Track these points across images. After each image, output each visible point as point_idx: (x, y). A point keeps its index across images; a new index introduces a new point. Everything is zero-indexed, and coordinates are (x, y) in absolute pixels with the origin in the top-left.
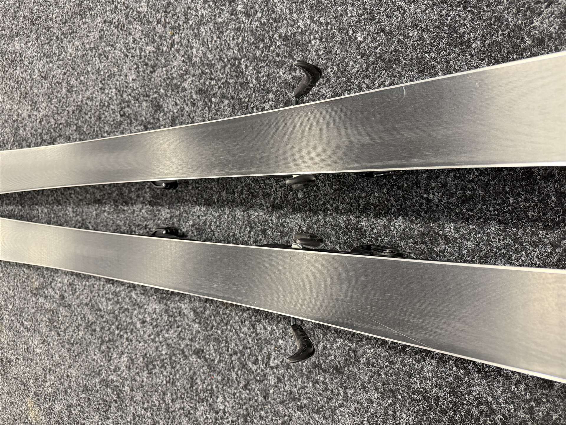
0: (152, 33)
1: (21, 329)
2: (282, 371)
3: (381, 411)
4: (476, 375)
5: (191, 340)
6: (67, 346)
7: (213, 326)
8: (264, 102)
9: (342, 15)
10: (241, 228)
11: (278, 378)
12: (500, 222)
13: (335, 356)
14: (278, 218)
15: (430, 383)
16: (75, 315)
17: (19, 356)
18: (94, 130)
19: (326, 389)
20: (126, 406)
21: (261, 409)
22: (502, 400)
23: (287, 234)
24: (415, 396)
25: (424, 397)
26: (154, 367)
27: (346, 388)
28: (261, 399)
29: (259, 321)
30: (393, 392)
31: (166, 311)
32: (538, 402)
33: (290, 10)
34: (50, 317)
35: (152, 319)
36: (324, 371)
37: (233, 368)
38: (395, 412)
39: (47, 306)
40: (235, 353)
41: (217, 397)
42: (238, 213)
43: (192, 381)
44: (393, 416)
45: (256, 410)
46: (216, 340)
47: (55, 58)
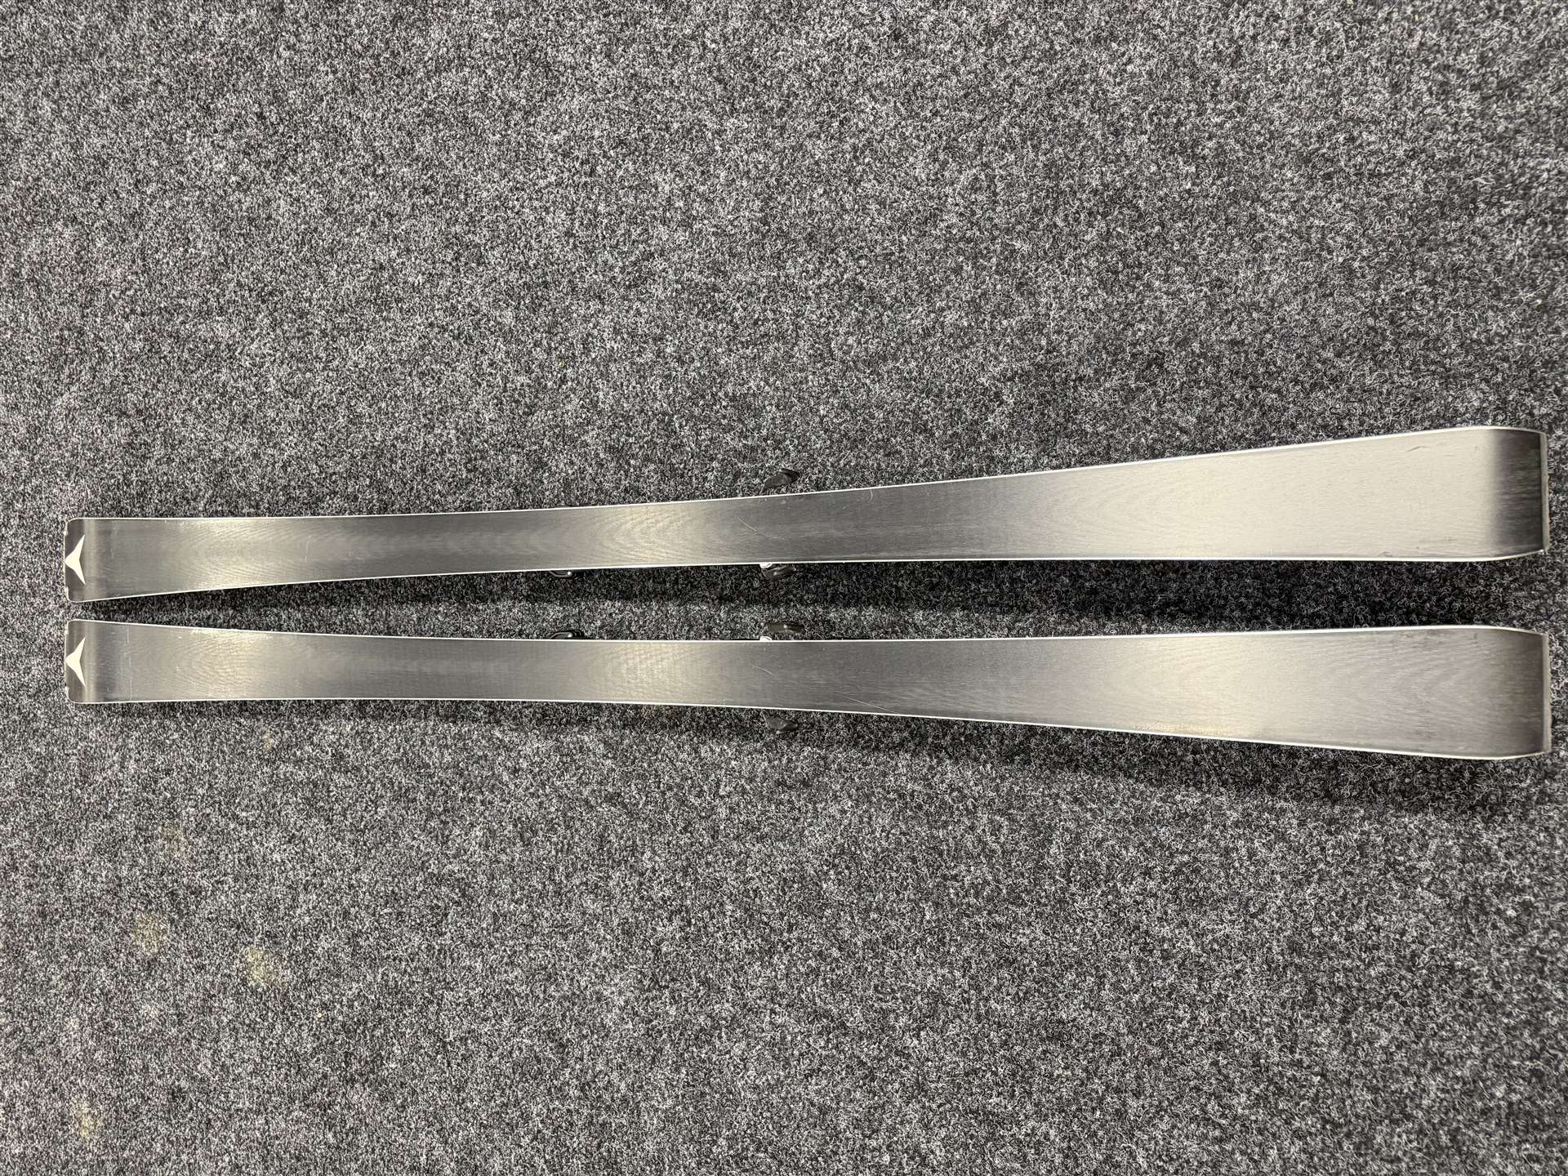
0: (526, 358)
1: (232, 826)
2: (735, 799)
3: (855, 820)
4: (948, 761)
5: (600, 783)
6: (349, 836)
7: (635, 758)
8: (707, 471)
9: (801, 382)
10: (676, 627)
11: (730, 808)
12: (963, 608)
13: (802, 768)
14: (728, 613)
15: (904, 778)
16: (369, 782)
17: (225, 875)
18: (412, 489)
19: (792, 809)
20: (479, 905)
21: (709, 853)
22: (972, 783)
23: (739, 631)
24: (892, 796)
25: (900, 796)
26: (535, 833)
27: (815, 803)
28: (707, 840)
29: (704, 743)
30: (867, 796)
31: (557, 749)
32: (1003, 778)
33: (739, 366)
34: (309, 795)
35: (532, 764)
36: (790, 788)
37: (667, 809)
38: (870, 818)
39: (301, 775)
40: (670, 788)
41: (643, 853)
42: (672, 608)
43: (602, 840)
44: (869, 823)
45: (700, 856)
46: (639, 776)
47: (319, 366)
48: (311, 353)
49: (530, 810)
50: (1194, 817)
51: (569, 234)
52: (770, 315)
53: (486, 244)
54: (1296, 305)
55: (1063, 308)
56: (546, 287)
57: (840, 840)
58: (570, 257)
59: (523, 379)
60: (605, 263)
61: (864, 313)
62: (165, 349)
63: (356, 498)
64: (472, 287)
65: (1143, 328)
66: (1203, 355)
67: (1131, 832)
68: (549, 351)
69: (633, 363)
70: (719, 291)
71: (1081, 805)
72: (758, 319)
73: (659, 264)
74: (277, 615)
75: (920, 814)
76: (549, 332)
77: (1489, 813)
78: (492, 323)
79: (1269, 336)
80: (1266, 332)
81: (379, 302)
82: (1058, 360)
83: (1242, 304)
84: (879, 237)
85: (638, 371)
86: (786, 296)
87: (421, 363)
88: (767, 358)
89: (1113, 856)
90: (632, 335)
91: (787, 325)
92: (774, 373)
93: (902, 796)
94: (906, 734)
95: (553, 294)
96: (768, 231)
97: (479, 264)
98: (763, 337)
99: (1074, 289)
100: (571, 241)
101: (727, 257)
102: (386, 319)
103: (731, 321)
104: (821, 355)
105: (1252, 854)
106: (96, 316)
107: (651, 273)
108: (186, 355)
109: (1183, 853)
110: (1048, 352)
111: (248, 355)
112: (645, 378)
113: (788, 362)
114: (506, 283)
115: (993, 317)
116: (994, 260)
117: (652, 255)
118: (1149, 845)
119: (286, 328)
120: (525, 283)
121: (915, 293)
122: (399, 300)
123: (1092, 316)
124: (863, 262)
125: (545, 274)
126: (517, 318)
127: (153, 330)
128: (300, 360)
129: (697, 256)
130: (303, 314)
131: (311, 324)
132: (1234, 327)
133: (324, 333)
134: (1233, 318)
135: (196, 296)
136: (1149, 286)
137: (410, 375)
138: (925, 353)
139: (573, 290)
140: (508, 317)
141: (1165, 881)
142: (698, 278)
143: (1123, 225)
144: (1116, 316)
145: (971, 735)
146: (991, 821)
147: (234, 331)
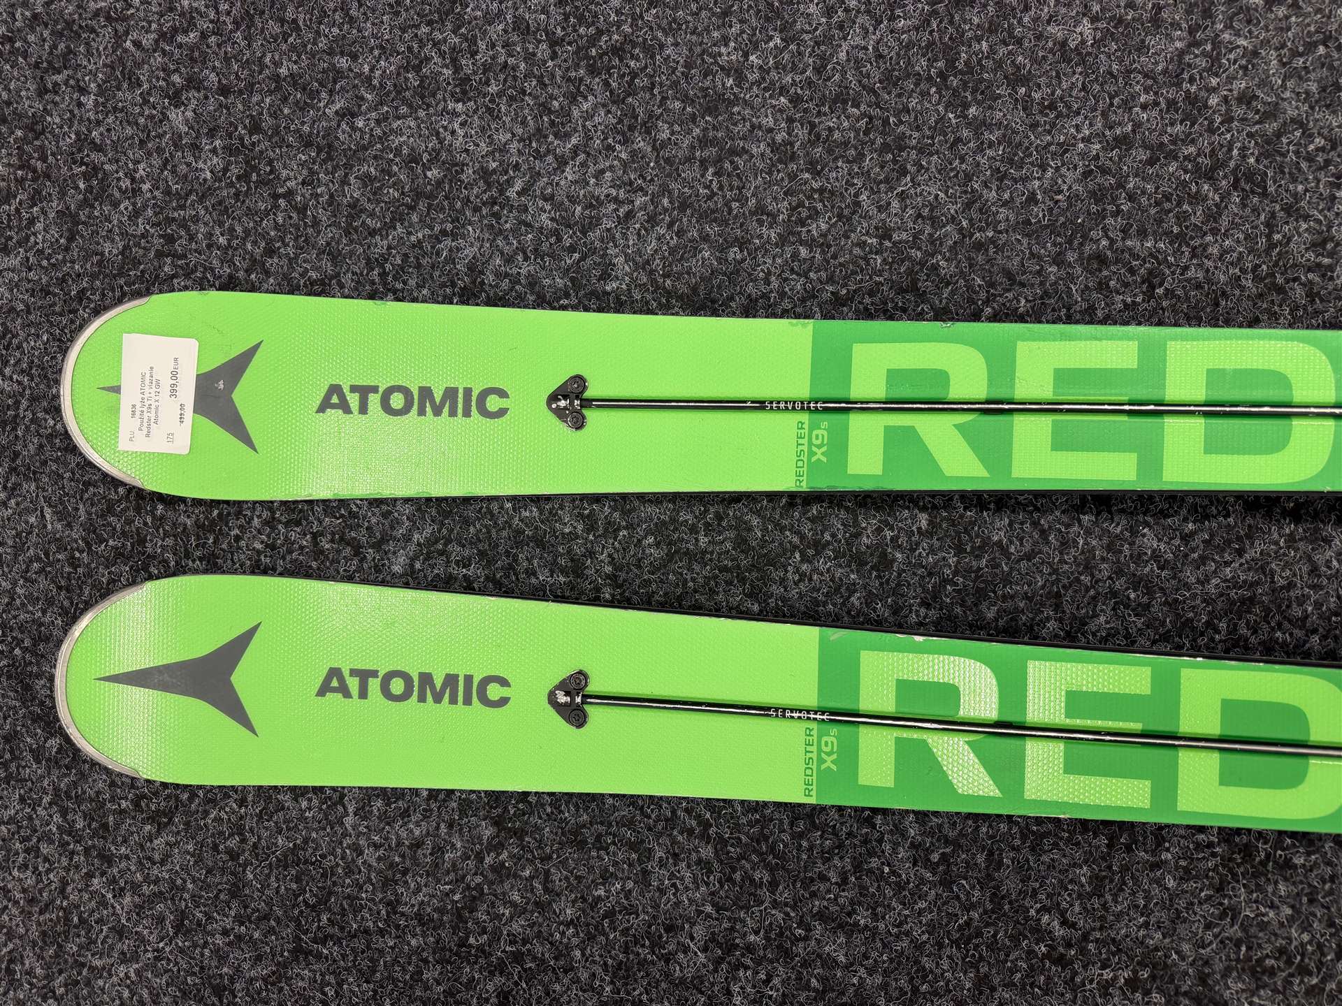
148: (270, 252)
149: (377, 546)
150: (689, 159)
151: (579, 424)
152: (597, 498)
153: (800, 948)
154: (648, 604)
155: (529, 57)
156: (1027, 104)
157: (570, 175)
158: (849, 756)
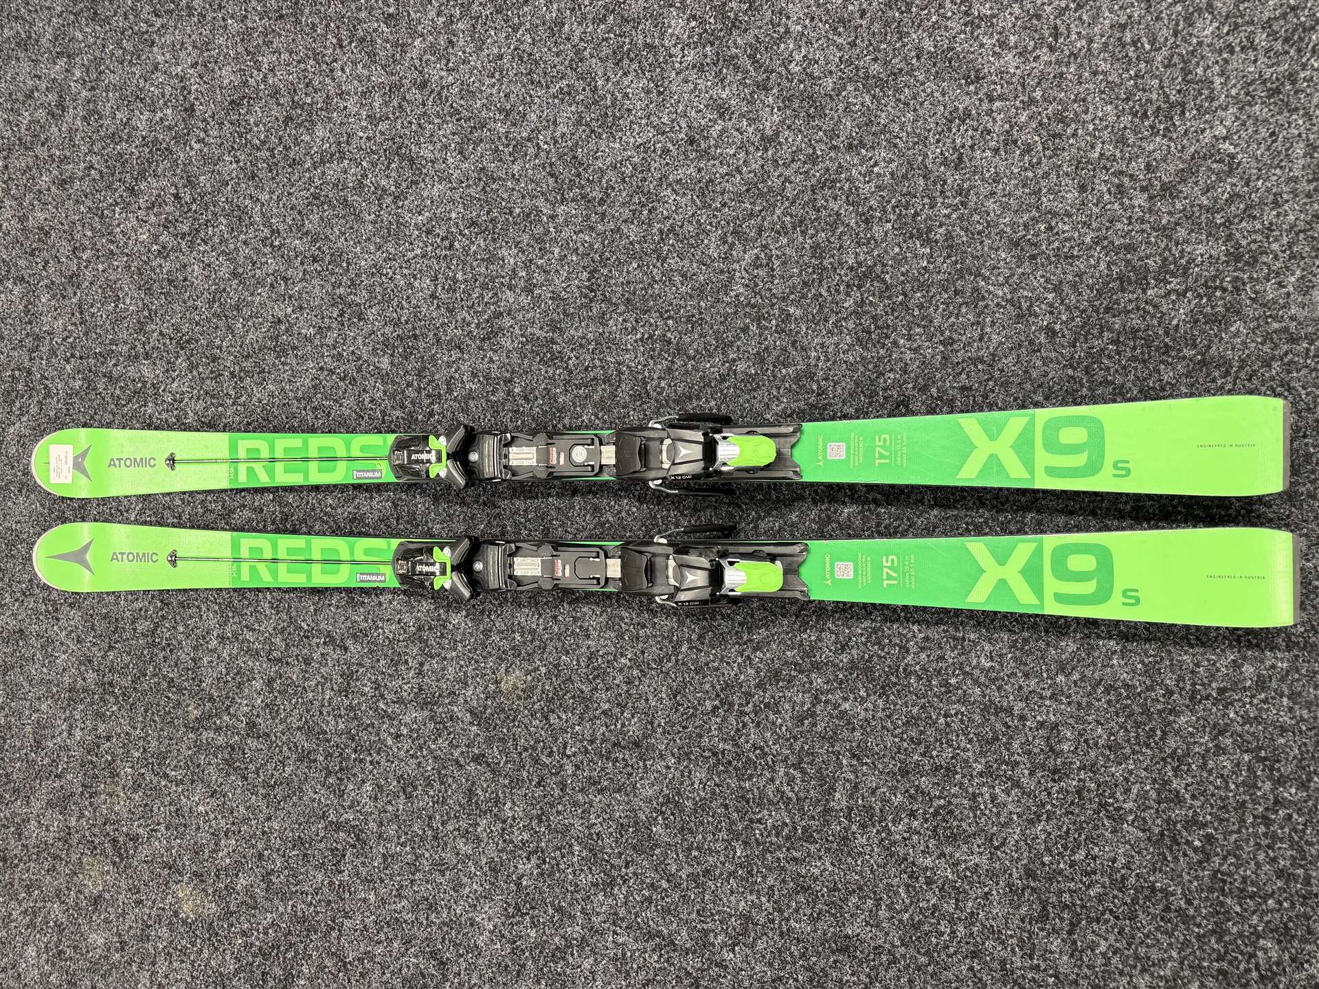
48: (222, 391)
49: (410, 768)
50: (948, 769)
51: (433, 296)
52: (598, 363)
53: (365, 304)
54: (1011, 359)
55: (829, 360)
56: (415, 339)
57: (666, 791)
58: (434, 314)
59: (398, 413)
60: (464, 320)
61: (672, 362)
62: (101, 386)
63: (262, 510)
64: (355, 338)
65: (892, 377)
66: (940, 398)
67: (898, 781)
68: (419, 390)
69: (488, 401)
70: (556, 343)
71: (858, 759)
72: (588, 366)
73: (507, 322)
74: (198, 607)
75: (730, 769)
76: (418, 375)
77: (1177, 764)
78: (372, 367)
79: (991, 383)
80: (988, 380)
81: (278, 349)
82: (826, 401)
83: (969, 358)
84: (682, 303)
85: (493, 407)
86: (609, 348)
87: (314, 400)
88: (596, 397)
89: (885, 801)
90: (487, 378)
91: (612, 371)
92: (602, 409)
93: (714, 754)
94: (717, 703)
95: (421, 344)
96: (595, 296)
97: (360, 320)
98: (592, 380)
99: (837, 345)
100: (435, 302)
101: (562, 316)
102: (283, 364)
103: (567, 367)
104: (639, 395)
105: (994, 798)
106: (42, 359)
107: (501, 329)
108: (118, 392)
109: (939, 798)
110: (819, 395)
111: (170, 392)
112: (498, 413)
113: (613, 400)
114: (382, 335)
115: (775, 366)
116: (774, 322)
117: (501, 314)
118: (912, 791)
119: (201, 370)
120: (398, 336)
121: (713, 347)
122: (294, 348)
123: (852, 367)
124: (670, 322)
125: (414, 328)
126: (392, 364)
127: (90, 371)
128: (213, 397)
129: (538, 316)
130: (215, 359)
131: (222, 367)
132: (964, 376)
133: (232, 374)
134: (963, 369)
135: (125, 343)
136: (895, 343)
137: (305, 410)
138: (722, 394)
139: (438, 341)
140: (385, 363)
141: (926, 820)
142: (538, 333)
143: (874, 295)
144: (871, 367)
145: (769, 703)
146: (787, 774)
147: (158, 372)
148: (95, 414)
149: (127, 511)
150: (208, 378)
151: (173, 467)
152: (184, 493)
153: (240, 637)
154: (199, 527)
155: (164, 344)
156: (296, 356)
157: (175, 384)
158: (239, 570)
